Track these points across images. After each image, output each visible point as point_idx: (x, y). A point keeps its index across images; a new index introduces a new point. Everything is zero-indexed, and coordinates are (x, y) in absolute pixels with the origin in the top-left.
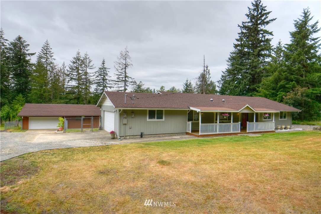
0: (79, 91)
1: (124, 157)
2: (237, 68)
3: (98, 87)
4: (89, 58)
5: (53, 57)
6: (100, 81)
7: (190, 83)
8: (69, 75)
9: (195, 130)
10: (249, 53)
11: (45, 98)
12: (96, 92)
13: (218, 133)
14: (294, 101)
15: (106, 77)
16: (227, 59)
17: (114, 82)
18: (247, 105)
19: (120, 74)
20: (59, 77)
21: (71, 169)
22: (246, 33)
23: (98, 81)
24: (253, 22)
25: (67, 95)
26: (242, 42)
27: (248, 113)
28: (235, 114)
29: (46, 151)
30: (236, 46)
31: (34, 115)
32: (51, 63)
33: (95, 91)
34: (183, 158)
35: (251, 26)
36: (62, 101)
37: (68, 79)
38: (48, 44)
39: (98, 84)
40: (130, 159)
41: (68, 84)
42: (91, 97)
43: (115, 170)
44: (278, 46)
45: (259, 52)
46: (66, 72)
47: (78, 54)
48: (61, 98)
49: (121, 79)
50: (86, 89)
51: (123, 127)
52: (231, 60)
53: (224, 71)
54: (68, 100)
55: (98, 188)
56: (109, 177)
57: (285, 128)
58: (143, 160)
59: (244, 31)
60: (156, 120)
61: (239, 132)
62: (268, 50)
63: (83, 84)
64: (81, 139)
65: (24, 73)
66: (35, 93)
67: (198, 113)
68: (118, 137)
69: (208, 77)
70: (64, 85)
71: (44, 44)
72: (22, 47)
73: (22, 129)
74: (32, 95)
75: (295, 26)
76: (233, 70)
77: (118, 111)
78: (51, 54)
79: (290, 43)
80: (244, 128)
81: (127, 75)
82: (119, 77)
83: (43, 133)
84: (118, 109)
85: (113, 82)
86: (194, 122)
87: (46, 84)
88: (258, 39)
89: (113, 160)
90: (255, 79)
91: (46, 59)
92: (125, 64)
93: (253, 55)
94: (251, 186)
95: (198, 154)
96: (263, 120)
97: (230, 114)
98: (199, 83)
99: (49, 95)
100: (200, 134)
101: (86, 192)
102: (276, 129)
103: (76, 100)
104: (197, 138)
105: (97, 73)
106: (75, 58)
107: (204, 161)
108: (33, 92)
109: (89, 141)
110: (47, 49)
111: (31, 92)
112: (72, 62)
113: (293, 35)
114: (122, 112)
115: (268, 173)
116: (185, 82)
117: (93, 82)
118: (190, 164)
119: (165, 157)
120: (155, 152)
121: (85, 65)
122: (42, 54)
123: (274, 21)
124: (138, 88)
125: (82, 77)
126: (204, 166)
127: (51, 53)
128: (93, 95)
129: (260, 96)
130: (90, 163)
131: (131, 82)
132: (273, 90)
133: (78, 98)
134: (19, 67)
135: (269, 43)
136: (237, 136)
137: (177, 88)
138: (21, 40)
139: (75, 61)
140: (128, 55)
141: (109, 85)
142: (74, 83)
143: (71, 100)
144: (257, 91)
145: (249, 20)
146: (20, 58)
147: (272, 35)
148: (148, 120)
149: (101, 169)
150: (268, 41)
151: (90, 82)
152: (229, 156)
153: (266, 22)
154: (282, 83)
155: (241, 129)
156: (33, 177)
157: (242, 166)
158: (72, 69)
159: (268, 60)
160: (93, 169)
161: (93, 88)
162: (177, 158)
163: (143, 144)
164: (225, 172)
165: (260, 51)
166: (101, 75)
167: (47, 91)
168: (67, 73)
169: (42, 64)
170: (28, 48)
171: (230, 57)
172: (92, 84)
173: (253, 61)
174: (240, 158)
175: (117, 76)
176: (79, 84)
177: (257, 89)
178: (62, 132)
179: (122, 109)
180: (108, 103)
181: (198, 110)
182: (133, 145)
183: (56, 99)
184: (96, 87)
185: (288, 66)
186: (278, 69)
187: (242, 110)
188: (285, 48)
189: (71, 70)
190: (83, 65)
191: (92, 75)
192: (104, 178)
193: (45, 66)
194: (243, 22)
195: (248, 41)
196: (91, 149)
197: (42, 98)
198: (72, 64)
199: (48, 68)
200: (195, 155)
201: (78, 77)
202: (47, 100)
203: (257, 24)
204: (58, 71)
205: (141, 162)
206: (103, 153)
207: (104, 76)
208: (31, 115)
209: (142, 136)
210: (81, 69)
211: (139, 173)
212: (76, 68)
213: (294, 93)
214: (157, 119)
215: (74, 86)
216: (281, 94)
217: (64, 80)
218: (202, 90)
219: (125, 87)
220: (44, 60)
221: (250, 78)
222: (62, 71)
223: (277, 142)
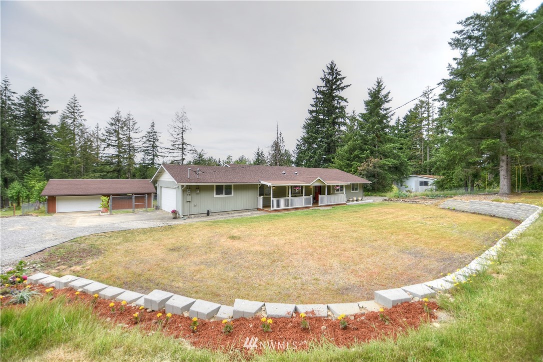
0: (119, 162)
1: (192, 235)
2: (312, 136)
3: (146, 157)
4: (133, 119)
5: (82, 118)
6: (149, 148)
7: (262, 152)
8: (105, 140)
9: (266, 205)
10: (324, 120)
11: (72, 171)
12: (144, 163)
13: (290, 207)
14: (368, 172)
15: (157, 144)
16: (302, 126)
17: (168, 150)
18: (319, 178)
19: (175, 140)
20: (91, 144)
21: (138, 249)
22: (320, 98)
23: (146, 149)
24: (328, 87)
25: (103, 166)
26: (318, 108)
27: (320, 186)
28: (307, 187)
29: (100, 234)
30: (311, 112)
31: (63, 194)
32: (81, 125)
33: (142, 162)
34: (253, 232)
35: (326, 91)
36: (97, 175)
37: (103, 145)
38: (76, 100)
39: (146, 152)
40: (199, 236)
41: (104, 152)
42: (136, 168)
43: (185, 247)
44: (353, 114)
45: (333, 121)
46: (101, 136)
47: (118, 113)
48: (94, 171)
49: (177, 146)
50: (130, 158)
51: (186, 205)
52: (306, 127)
53: (299, 140)
54: (105, 173)
55: (172, 261)
56: (180, 253)
57: (357, 200)
58: (213, 237)
59: (320, 96)
60: (224, 196)
61: (311, 205)
62: (343, 118)
63: (125, 152)
64: (136, 221)
65: (41, 138)
66: (58, 164)
67: (270, 187)
68: (180, 216)
69: (282, 145)
70: (97, 154)
71: (71, 100)
72: (37, 103)
73: (46, 212)
74: (53, 167)
75: (369, 94)
76: (308, 139)
77: (180, 187)
78: (80, 113)
79: (364, 112)
80: (316, 201)
81: (185, 141)
82: (175, 143)
83: (83, 216)
84: (180, 185)
85: (166, 150)
86: (265, 196)
87: (73, 153)
88: (334, 105)
89: (181, 238)
90: (330, 149)
91: (73, 119)
92: (182, 128)
93: (329, 122)
94: (311, 250)
95: (268, 228)
96: (336, 192)
97: (302, 187)
98: (272, 152)
99: (78, 167)
100: (272, 209)
101: (161, 266)
102: (348, 201)
103: (115, 173)
104: (268, 214)
105: (144, 138)
106: (113, 119)
107: (273, 234)
108: (54, 163)
109: (147, 222)
110: (74, 106)
111: (52, 164)
112: (110, 123)
113: (367, 103)
114: (185, 189)
115: (328, 240)
116: (256, 151)
117: (139, 150)
118: (260, 237)
119: (235, 232)
120: (224, 229)
121: (127, 127)
122: (68, 112)
123: (349, 87)
124: (199, 158)
125: (124, 143)
126: (273, 238)
127: (80, 111)
128: (138, 166)
129: (335, 167)
130: (156, 243)
131: (190, 150)
132: (348, 160)
133: (119, 171)
134: (34, 129)
135: (344, 111)
136: (309, 210)
137: (246, 157)
138: (36, 93)
139: (114, 123)
140: (186, 117)
141: (161, 154)
142: (112, 151)
143: (108, 172)
144: (332, 163)
145: (324, 84)
146: (34, 117)
147: (347, 102)
148: (215, 196)
149: (170, 246)
150: (342, 108)
151: (135, 150)
152: (297, 228)
153: (340, 88)
154: (356, 153)
155: (313, 202)
156: (100, 258)
157: (307, 236)
158: (109, 133)
159: (343, 128)
160: (162, 247)
161: (138, 158)
162: (248, 233)
163: (211, 222)
164: (291, 241)
165: (335, 118)
166: (149, 141)
167: (75, 162)
168: (102, 138)
169: (67, 126)
170: (47, 104)
171: (305, 124)
172: (138, 152)
173: (328, 129)
174: (307, 229)
175: (172, 143)
176: (119, 151)
177: (332, 160)
178: (109, 213)
179: (185, 184)
180: (167, 177)
181: (269, 184)
182: (200, 223)
183: (89, 172)
184: (143, 156)
185: (362, 136)
186: (353, 139)
187: (314, 183)
188: (360, 116)
189: (107, 134)
190: (125, 128)
191: (136, 140)
192: (176, 254)
193: (72, 129)
194: (318, 87)
195: (323, 108)
196: (152, 230)
197: (68, 171)
198: (109, 126)
199: (77, 131)
200: (265, 229)
201: (118, 143)
202: (75, 173)
203: (332, 90)
204: (90, 136)
205: (211, 238)
206: (168, 233)
207: (154, 142)
208: (59, 194)
209: (208, 214)
210: (123, 133)
211: (210, 248)
212: (115, 131)
213: (367, 163)
214: (225, 194)
215: (113, 155)
216: (355, 164)
217: (98, 147)
218: (275, 160)
219: (182, 156)
220: (70, 121)
221: (326, 147)
222: (95, 135)
223: (344, 214)
